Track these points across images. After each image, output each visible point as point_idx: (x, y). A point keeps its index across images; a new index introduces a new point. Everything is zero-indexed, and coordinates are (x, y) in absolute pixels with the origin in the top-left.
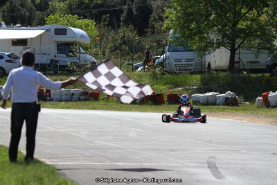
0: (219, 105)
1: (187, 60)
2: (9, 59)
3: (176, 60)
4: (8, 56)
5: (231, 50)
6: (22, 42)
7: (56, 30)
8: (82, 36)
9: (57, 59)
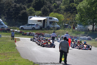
0: (86, 40)
1: (83, 28)
2: (36, 25)
3: (80, 27)
4: (36, 24)
5: (93, 26)
6: (40, 21)
7: (49, 18)
8: (56, 20)
9: (49, 26)
